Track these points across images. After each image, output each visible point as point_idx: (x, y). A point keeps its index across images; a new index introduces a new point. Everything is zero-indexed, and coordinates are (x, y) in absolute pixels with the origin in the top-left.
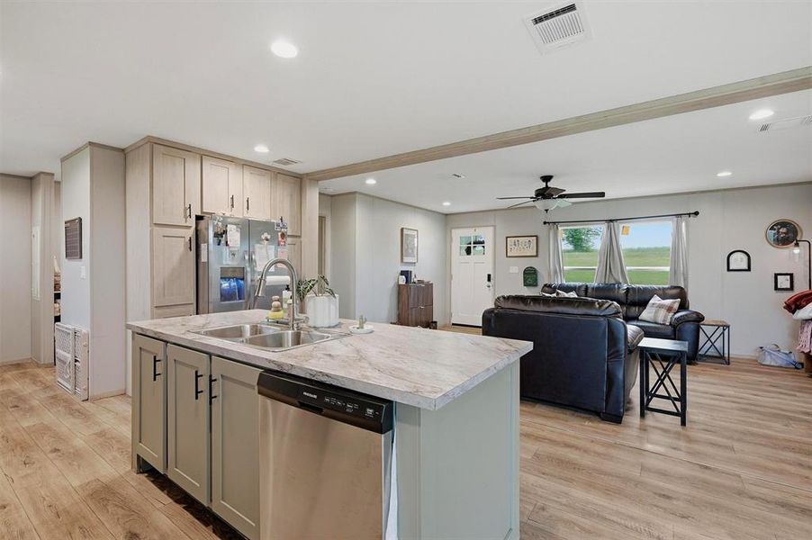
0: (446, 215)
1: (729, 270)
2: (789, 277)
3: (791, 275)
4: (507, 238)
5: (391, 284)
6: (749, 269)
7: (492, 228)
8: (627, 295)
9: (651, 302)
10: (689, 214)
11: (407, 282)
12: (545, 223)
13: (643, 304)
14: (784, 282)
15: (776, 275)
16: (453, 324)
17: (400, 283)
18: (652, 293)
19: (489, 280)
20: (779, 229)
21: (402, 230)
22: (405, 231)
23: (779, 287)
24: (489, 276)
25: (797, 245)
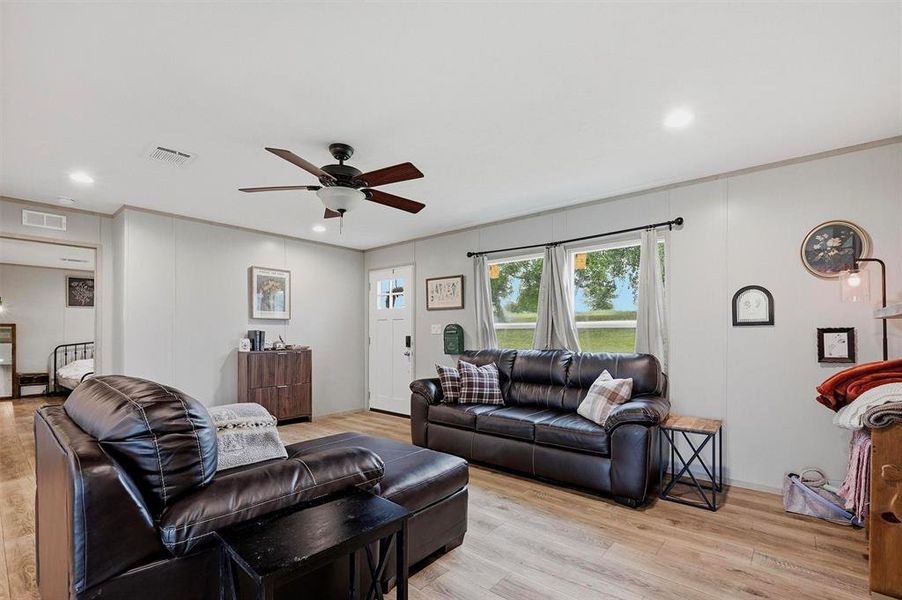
0: (363, 251)
1: (736, 323)
2: (844, 336)
3: (850, 332)
4: (427, 280)
5: (226, 350)
6: (771, 322)
7: (412, 266)
8: (567, 371)
9: (598, 382)
10: (669, 223)
11: (253, 349)
12: (470, 255)
13: (583, 385)
14: (836, 346)
15: (822, 332)
16: (372, 410)
17: (241, 350)
18: (599, 365)
19: (408, 344)
20: (826, 240)
21: (251, 270)
22: (256, 273)
23: (826, 355)
24: (408, 339)
25: (855, 268)
